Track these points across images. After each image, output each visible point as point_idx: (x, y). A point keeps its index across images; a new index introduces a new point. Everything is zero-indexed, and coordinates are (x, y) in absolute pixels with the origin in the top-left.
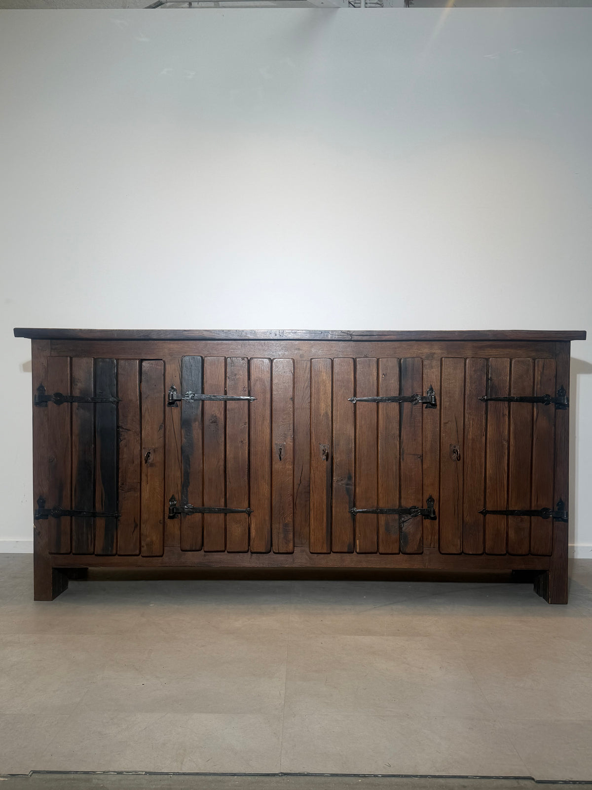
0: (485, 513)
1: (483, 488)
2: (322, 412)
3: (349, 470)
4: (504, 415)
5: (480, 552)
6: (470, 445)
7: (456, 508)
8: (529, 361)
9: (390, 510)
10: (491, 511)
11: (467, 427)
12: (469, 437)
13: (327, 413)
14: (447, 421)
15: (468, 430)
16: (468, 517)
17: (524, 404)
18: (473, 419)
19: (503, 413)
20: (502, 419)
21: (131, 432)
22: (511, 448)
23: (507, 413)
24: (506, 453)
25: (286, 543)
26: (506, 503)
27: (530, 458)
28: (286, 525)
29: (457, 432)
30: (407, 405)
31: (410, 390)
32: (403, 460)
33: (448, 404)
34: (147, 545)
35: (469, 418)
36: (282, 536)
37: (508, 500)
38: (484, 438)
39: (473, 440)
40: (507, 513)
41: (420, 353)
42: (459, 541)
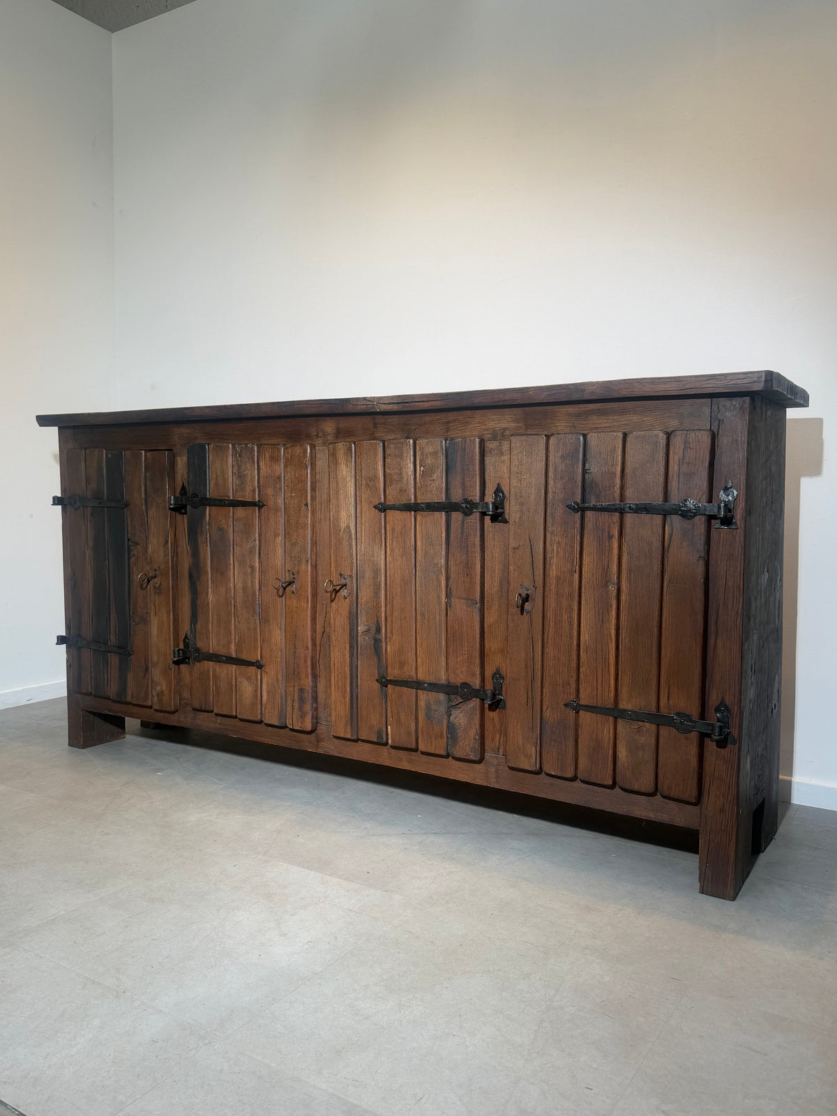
0: (578, 709)
1: (574, 664)
2: (343, 526)
3: (377, 616)
4: (610, 537)
5: (570, 775)
6: (553, 587)
7: (530, 693)
8: (657, 436)
9: (430, 684)
10: (586, 706)
11: (548, 556)
12: (551, 575)
13: (348, 527)
14: (517, 546)
15: (550, 561)
16: (548, 710)
17: (645, 517)
18: (559, 543)
19: (609, 534)
20: (607, 544)
21: (139, 547)
22: (623, 597)
23: (616, 534)
24: (614, 607)
25: (302, 717)
26: (612, 694)
27: (656, 619)
28: (302, 690)
29: (533, 565)
30: (456, 516)
31: (460, 491)
32: (450, 607)
33: (518, 515)
34: (158, 695)
35: (551, 540)
36: (296, 705)
37: (616, 690)
38: (576, 576)
39: (558, 579)
40: (615, 713)
41: (484, 429)
42: (533, 749)
